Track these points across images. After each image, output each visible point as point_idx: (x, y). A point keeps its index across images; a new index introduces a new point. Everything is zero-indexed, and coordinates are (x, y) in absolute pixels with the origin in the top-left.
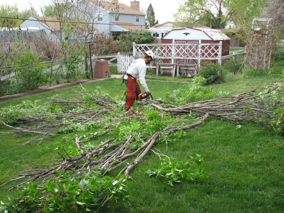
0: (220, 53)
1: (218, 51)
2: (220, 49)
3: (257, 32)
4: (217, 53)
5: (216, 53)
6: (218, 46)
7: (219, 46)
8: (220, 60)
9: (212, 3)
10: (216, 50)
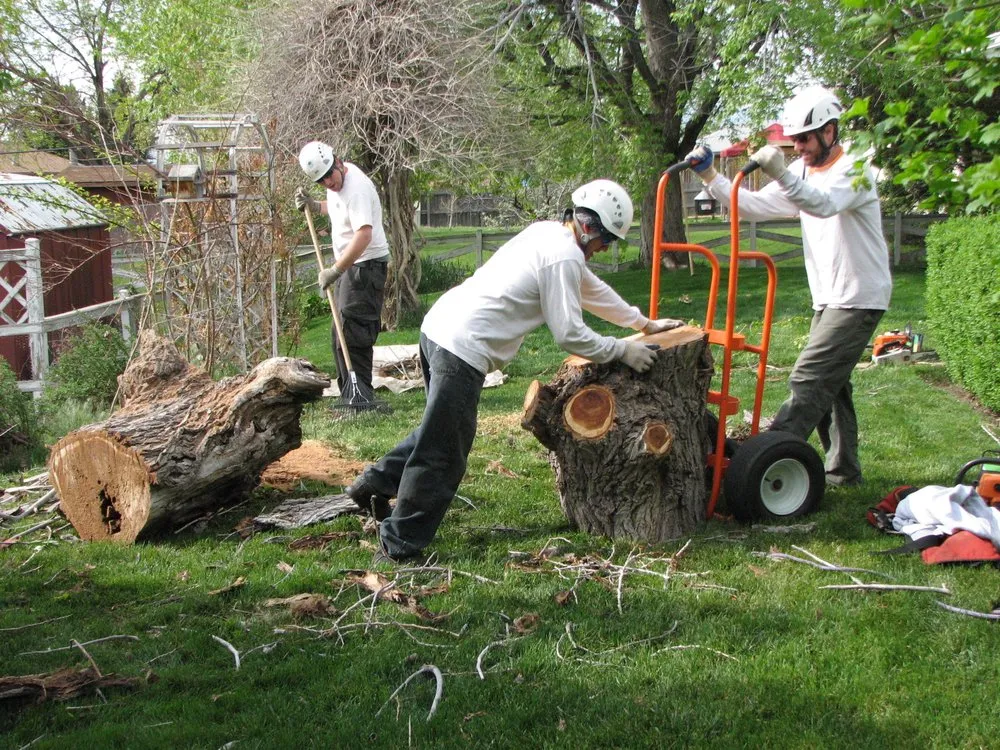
0: (34, 302)
1: (22, 292)
2: (32, 276)
3: (185, 184)
4: (20, 299)
5: (14, 302)
6: (21, 265)
7: (24, 261)
8: (39, 335)
9: (55, 39)
10: (13, 283)
